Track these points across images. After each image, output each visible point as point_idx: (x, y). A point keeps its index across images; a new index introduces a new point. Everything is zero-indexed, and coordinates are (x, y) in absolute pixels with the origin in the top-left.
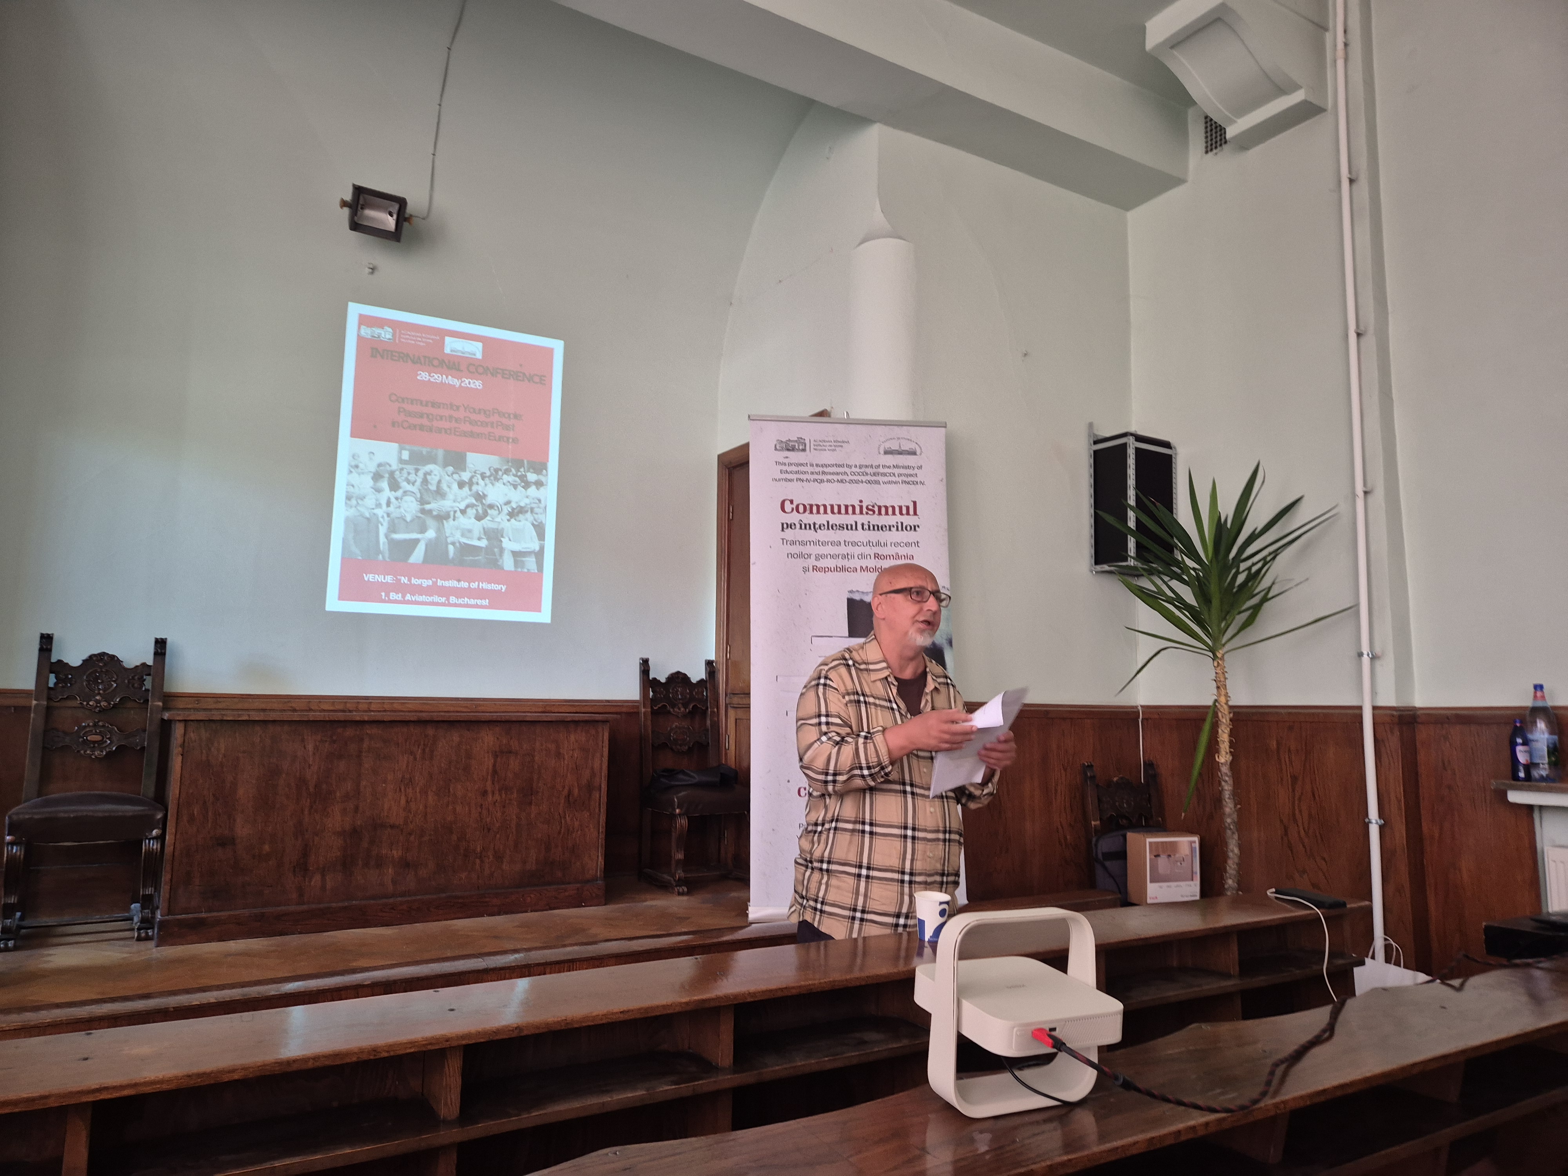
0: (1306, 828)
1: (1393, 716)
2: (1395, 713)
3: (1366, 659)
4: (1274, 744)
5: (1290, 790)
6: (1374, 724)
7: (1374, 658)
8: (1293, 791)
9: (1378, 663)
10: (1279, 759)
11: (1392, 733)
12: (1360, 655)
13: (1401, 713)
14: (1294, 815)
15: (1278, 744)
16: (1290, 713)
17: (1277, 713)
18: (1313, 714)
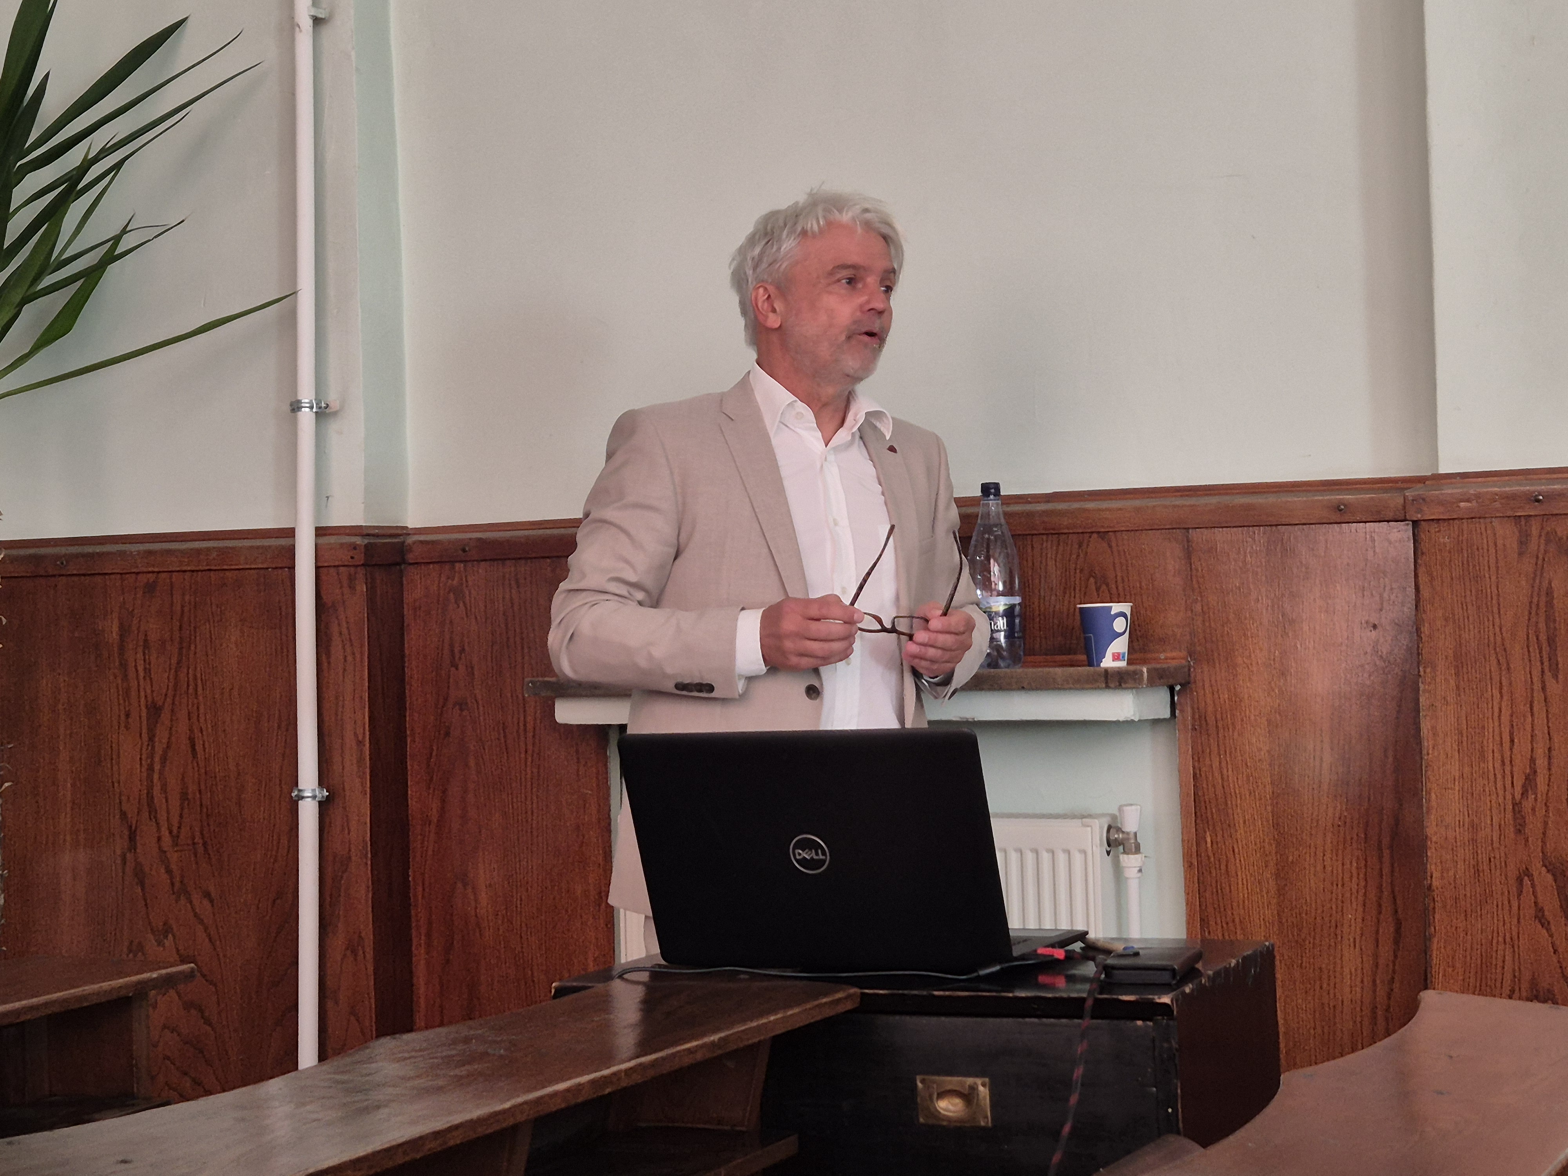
0: (176, 825)
1: (355, 547)
2: (358, 540)
3: (306, 417)
4: (112, 630)
5: (145, 736)
6: (318, 568)
7: (323, 414)
8: (151, 739)
9: (333, 427)
10: (123, 665)
11: (352, 587)
12: (296, 407)
13: (372, 540)
14: (150, 797)
15: (124, 630)
16: (150, 553)
17: (122, 553)
18: (199, 551)
